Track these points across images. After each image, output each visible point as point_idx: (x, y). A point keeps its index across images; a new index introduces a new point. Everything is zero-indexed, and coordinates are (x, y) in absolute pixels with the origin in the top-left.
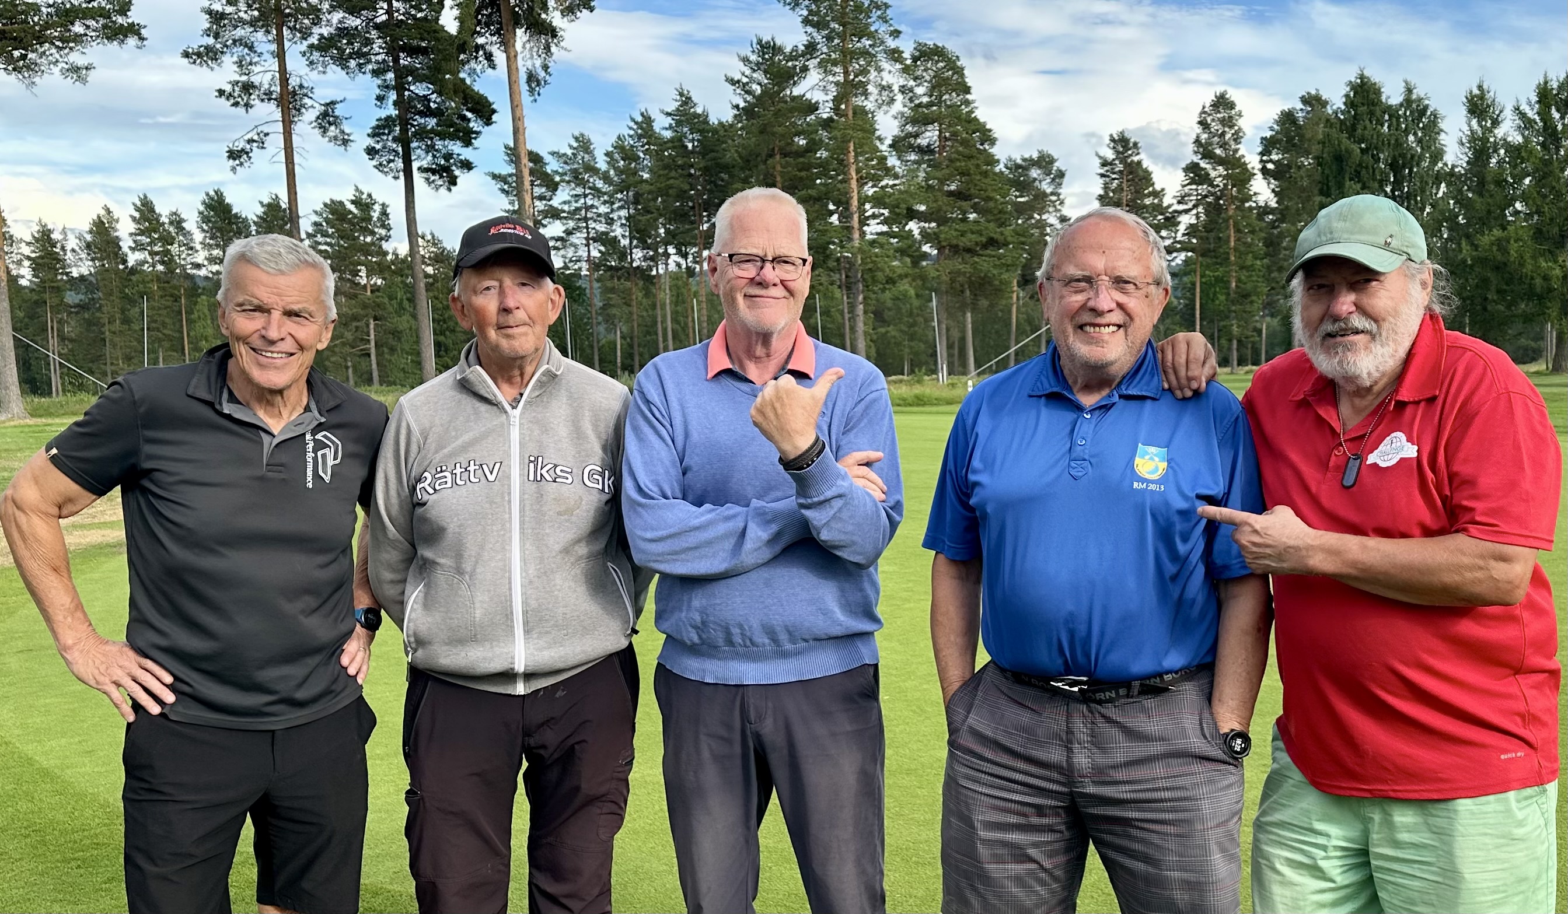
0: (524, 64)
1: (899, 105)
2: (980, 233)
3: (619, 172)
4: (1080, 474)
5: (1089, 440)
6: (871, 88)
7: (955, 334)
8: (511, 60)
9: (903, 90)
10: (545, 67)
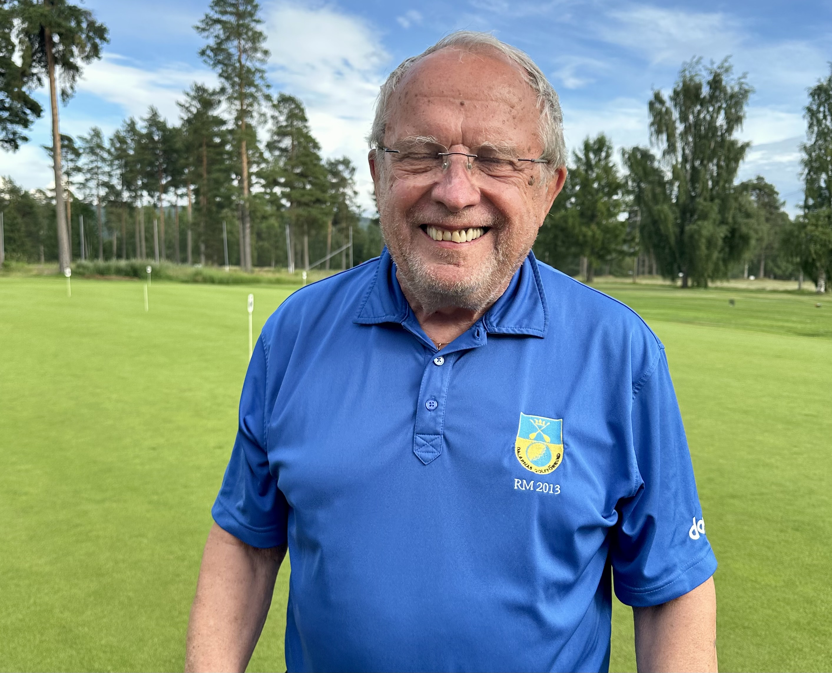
0: (59, 85)
1: (270, 125)
2: (312, 195)
3: (116, 149)
4: (429, 456)
5: (442, 401)
6: (255, 114)
7: (299, 247)
8: (52, 82)
9: (273, 117)
10: (72, 88)
